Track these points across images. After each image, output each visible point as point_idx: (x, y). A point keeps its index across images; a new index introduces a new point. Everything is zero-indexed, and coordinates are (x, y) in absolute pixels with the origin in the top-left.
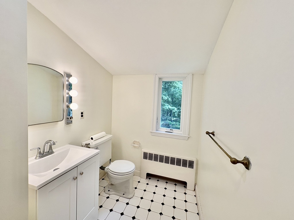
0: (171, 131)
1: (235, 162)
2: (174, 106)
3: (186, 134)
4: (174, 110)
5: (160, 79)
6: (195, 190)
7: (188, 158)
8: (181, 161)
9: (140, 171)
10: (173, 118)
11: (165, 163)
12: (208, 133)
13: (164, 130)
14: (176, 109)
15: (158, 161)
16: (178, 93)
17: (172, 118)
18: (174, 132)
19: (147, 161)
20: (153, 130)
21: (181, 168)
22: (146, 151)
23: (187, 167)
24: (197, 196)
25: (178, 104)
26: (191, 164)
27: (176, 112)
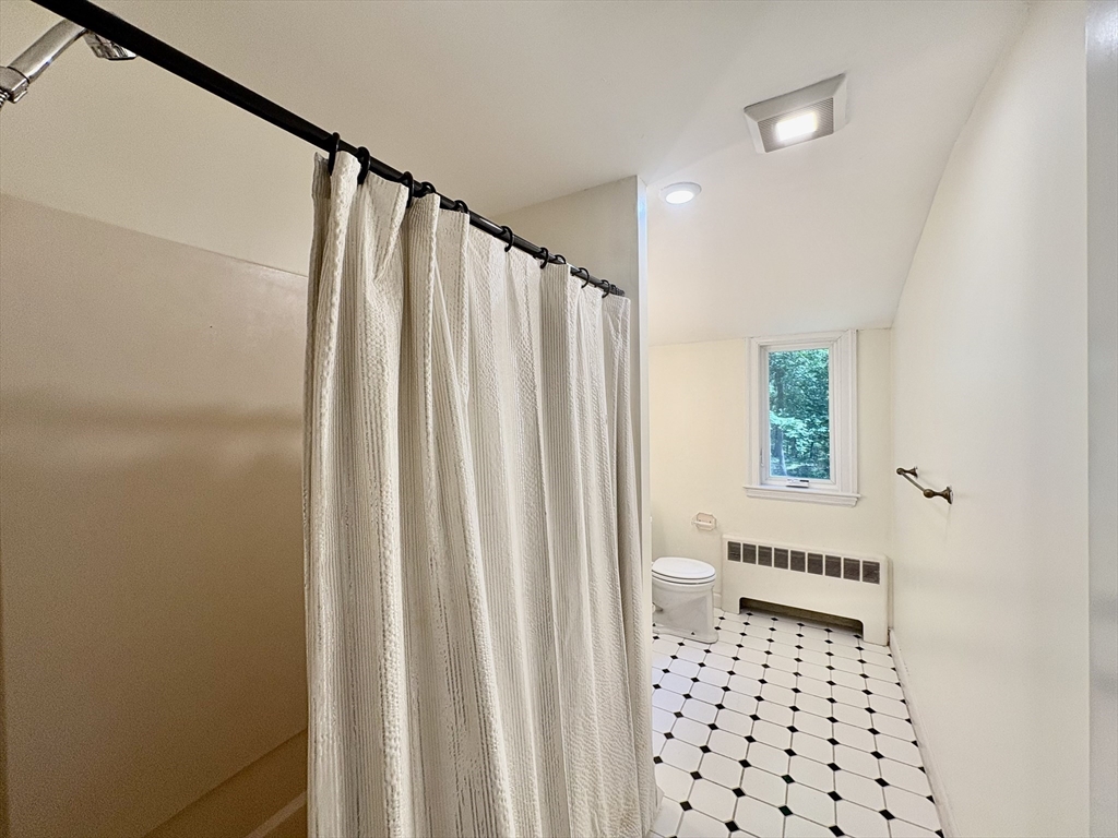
0: (805, 484)
1: (930, 494)
2: (791, 416)
3: (848, 491)
4: (792, 428)
5: (762, 347)
6: (888, 644)
7: (862, 555)
8: (840, 564)
9: (721, 594)
10: (789, 463)
11: (792, 568)
12: (901, 472)
13: (782, 482)
14: (800, 425)
15: (770, 565)
16: (803, 364)
17: (784, 461)
18: (812, 485)
19: (741, 566)
20: (750, 483)
21: (842, 582)
22: (734, 539)
23: (858, 579)
24: (902, 668)
25: (809, 405)
26: (872, 572)
27: (801, 436)
